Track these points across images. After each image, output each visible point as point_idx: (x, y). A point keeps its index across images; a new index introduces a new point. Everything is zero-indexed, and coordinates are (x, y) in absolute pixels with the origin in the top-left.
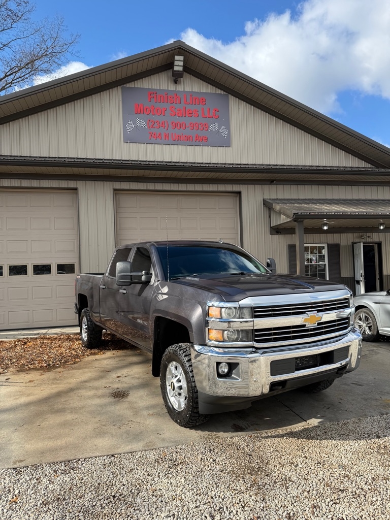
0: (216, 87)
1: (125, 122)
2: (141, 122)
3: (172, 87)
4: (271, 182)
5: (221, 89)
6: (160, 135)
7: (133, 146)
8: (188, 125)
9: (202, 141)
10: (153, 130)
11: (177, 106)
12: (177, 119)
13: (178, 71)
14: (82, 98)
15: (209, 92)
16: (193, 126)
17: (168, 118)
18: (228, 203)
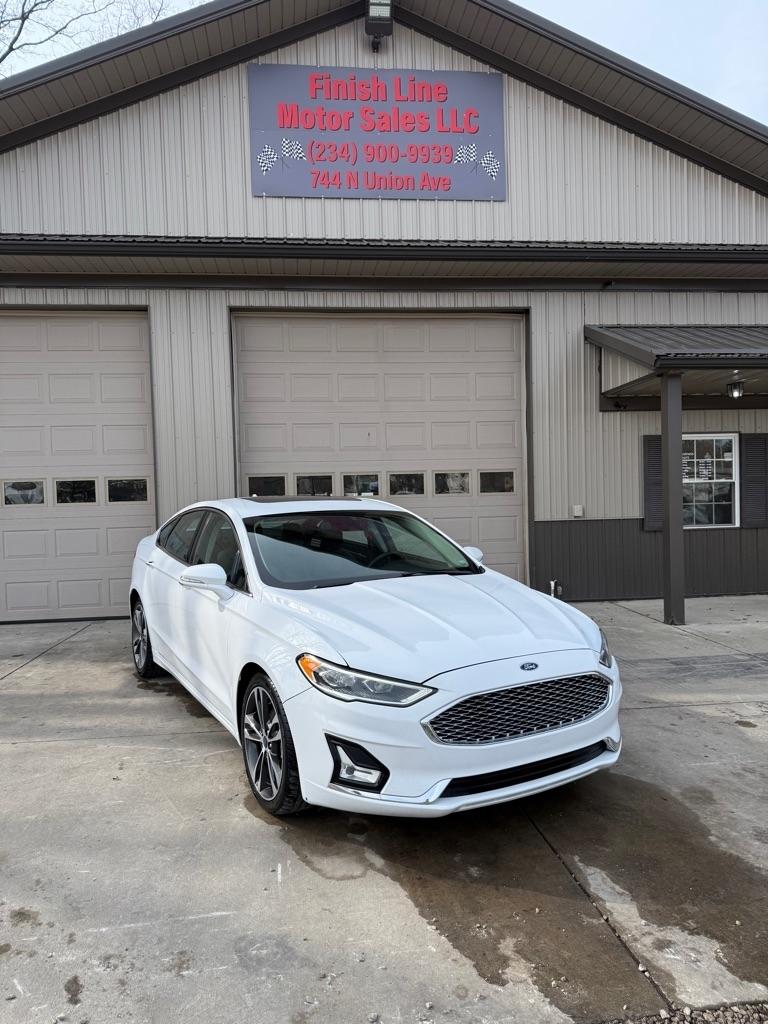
0: (474, 57)
1: (256, 150)
2: (293, 148)
3: (366, 61)
4: (605, 284)
5: (485, 62)
6: (337, 177)
7: (275, 204)
8: (403, 150)
9: (437, 188)
10: (323, 167)
11: (378, 107)
12: (377, 138)
13: (380, 19)
14: (157, 94)
15: (456, 69)
16: (415, 153)
17: (356, 136)
18: (499, 336)
